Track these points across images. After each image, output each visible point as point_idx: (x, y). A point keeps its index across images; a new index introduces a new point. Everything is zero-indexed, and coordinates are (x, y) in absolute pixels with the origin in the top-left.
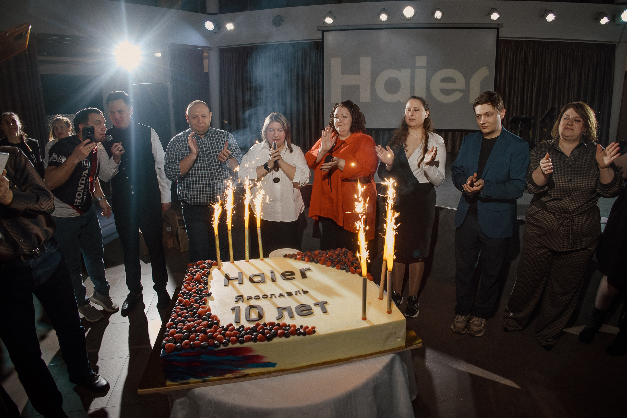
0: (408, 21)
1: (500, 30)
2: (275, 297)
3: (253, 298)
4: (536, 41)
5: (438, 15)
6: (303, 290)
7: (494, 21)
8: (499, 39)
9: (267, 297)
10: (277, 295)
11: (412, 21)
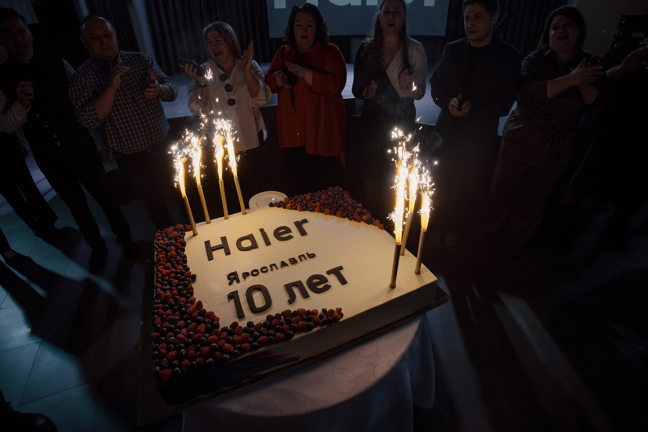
2: (277, 268)
3: (250, 273)
6: (307, 253)
9: (267, 271)
10: (279, 265)
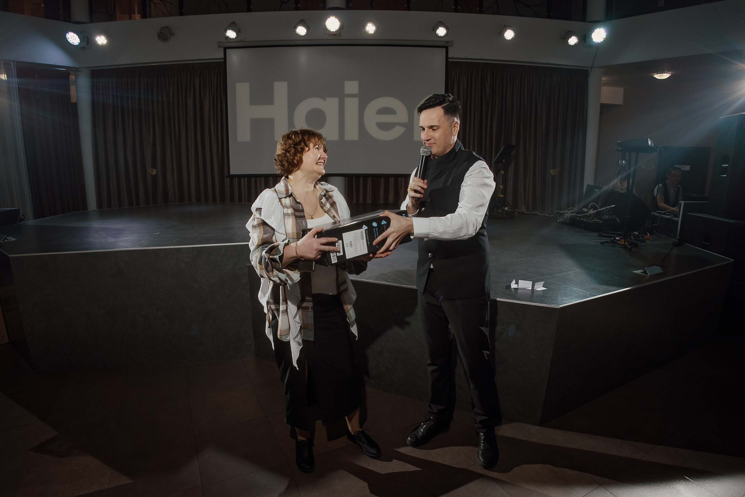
0: (333, 36)
1: (450, 48)
4: (495, 63)
5: (371, 28)
7: (441, 37)
8: (449, 60)
11: (339, 36)
